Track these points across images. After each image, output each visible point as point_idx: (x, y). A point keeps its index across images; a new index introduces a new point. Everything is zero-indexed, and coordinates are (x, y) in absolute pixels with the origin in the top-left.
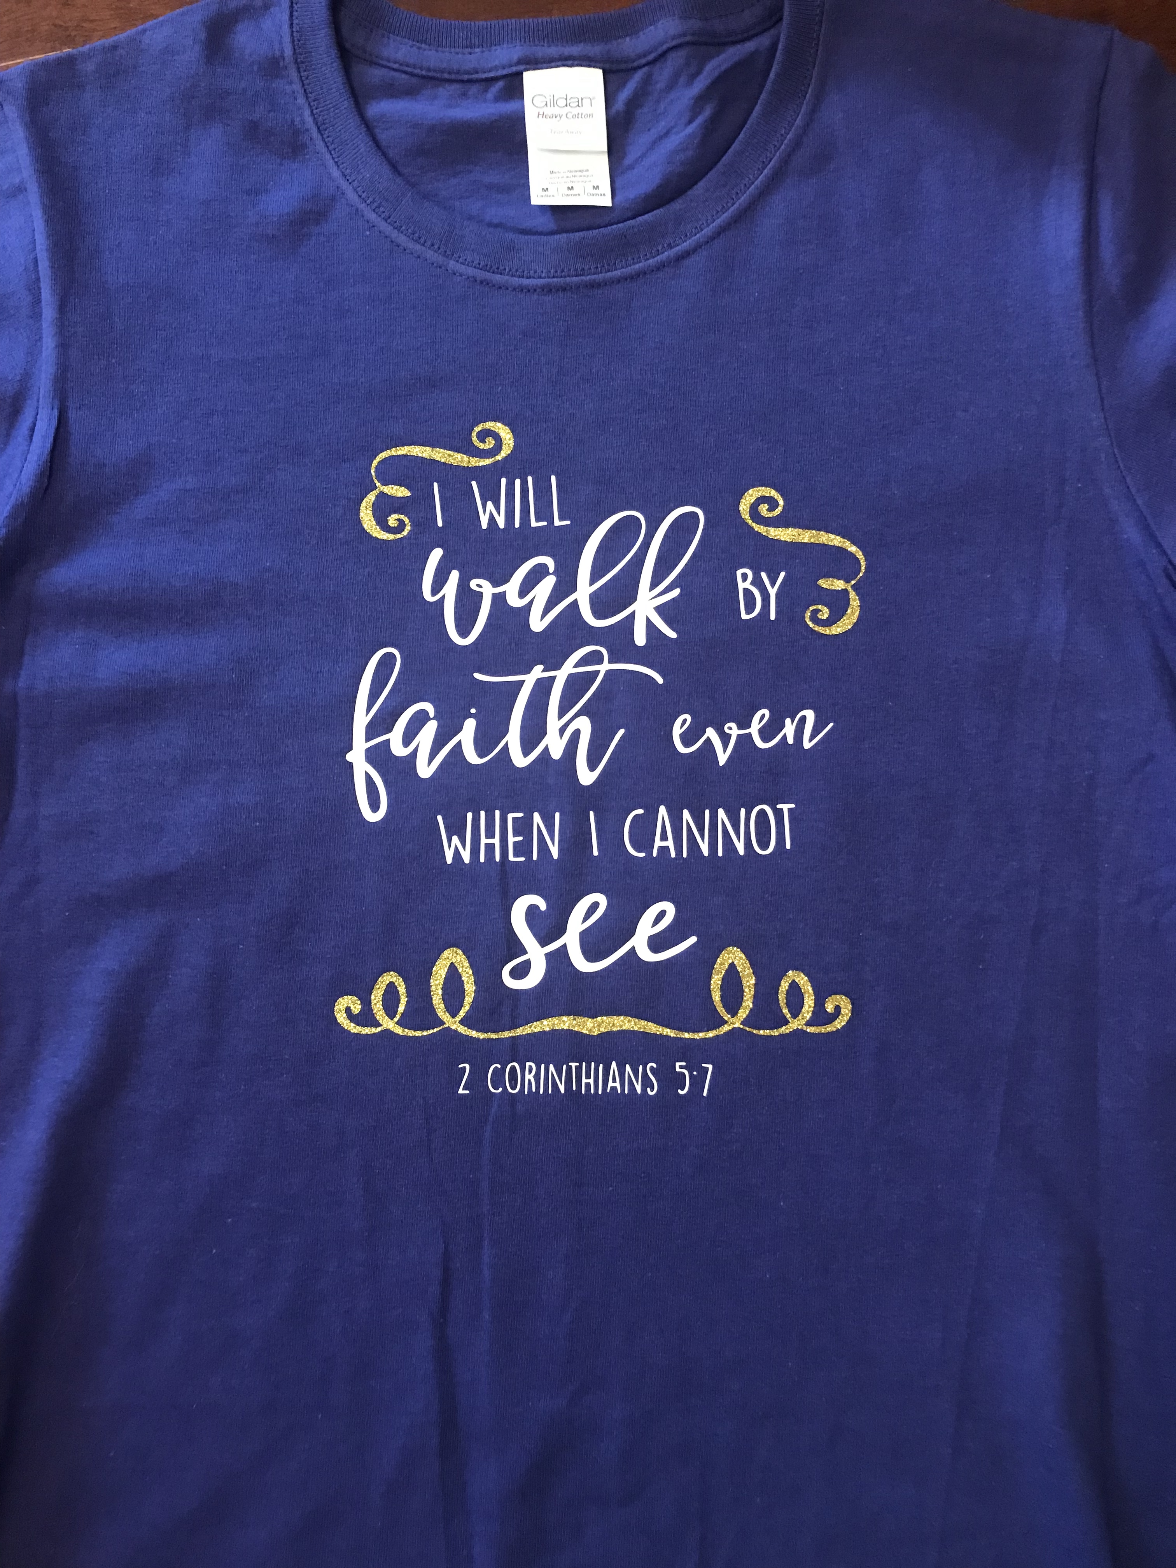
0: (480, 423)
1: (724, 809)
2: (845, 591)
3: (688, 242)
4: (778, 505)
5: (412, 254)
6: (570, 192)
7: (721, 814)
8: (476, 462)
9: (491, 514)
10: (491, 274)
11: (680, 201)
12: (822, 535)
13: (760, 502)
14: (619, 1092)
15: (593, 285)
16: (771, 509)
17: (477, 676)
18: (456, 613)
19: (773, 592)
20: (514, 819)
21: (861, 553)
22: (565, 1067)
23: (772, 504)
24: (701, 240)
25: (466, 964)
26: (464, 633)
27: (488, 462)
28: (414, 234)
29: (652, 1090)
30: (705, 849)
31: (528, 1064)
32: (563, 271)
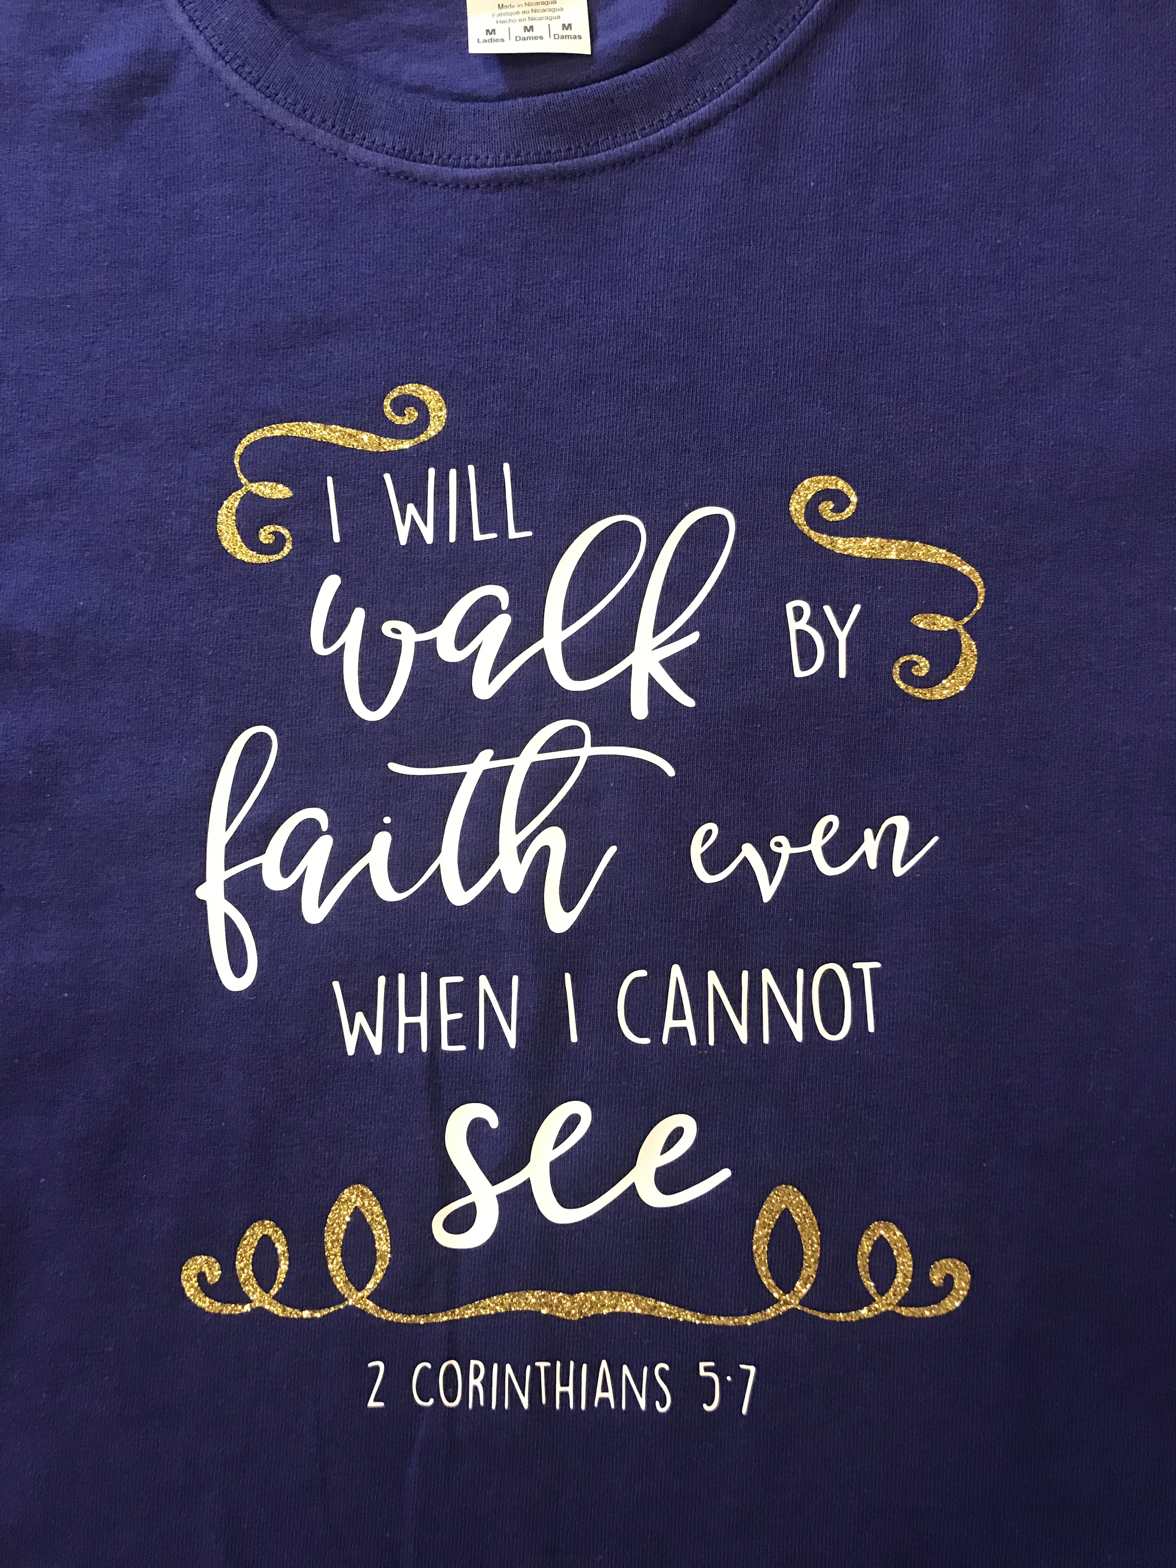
0: (396, 386)
1: (771, 970)
2: (954, 634)
3: (707, 106)
4: (848, 502)
5: (294, 135)
6: (527, 34)
7: (767, 976)
8: (389, 445)
9: (413, 522)
10: (412, 163)
11: (695, 43)
12: (918, 548)
13: (821, 498)
14: (613, 1406)
15: (562, 177)
16: (838, 509)
17: (394, 767)
18: (360, 673)
19: (842, 636)
20: (449, 985)
21: (977, 574)
22: (529, 1368)
23: (840, 501)
24: (728, 103)
25: (377, 1209)
26: (373, 703)
27: (406, 445)
28: (295, 105)
29: (663, 1405)
30: (742, 1032)
31: (473, 1363)
32: (518, 156)
